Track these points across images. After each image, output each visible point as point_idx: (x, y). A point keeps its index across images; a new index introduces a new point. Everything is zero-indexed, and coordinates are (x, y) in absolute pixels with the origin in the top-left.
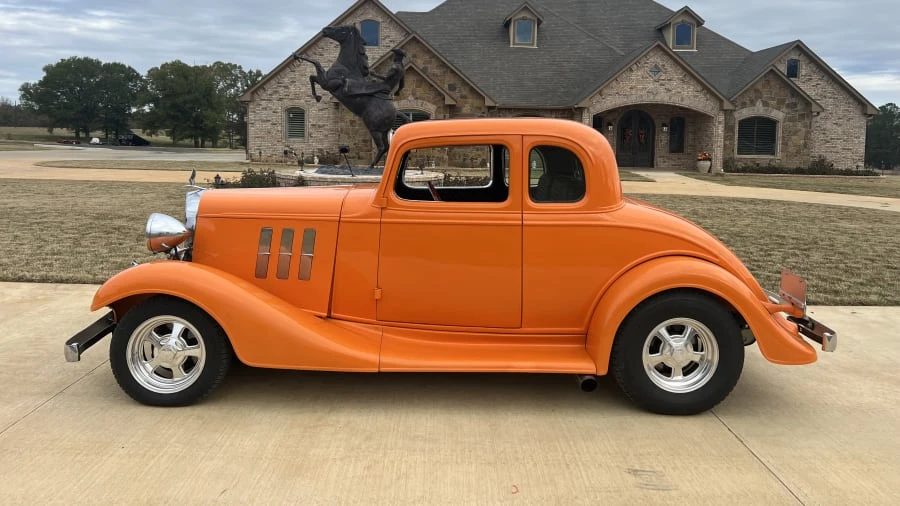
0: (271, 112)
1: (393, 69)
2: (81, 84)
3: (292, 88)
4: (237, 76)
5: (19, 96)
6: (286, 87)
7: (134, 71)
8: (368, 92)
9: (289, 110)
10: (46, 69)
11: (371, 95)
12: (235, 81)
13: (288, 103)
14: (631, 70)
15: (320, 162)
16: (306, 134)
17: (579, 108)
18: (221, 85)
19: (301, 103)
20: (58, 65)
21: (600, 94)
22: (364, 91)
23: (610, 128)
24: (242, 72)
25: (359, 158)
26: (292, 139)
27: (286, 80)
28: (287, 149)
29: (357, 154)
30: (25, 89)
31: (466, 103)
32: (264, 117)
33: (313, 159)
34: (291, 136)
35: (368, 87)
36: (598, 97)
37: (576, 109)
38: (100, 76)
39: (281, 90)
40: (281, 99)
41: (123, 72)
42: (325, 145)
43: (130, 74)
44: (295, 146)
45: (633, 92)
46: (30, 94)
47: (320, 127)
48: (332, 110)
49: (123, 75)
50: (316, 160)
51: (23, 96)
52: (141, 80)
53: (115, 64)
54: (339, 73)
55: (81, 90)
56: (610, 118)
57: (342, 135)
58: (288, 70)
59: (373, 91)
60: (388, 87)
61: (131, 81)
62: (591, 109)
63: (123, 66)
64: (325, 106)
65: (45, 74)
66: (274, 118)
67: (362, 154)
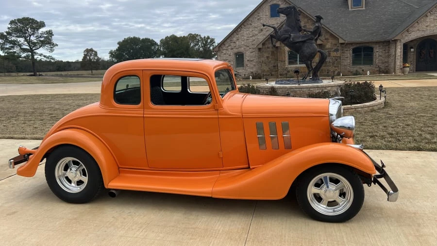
0: (228, 55)
1: (316, 27)
2: (133, 49)
3: (237, 43)
4: (198, 40)
5: (109, 56)
6: (234, 43)
7: (154, 41)
8: (303, 40)
9: (236, 54)
10: (119, 43)
11: (304, 42)
12: (198, 42)
13: (236, 51)
14: (427, 16)
15: (253, 78)
16: (245, 65)
17: (394, 40)
18: (192, 45)
19: (242, 50)
20: (123, 41)
21: (408, 31)
22: (300, 40)
23: (412, 50)
24: (201, 38)
25: (271, 75)
26: (238, 68)
27: (235, 39)
28: (236, 73)
29: (271, 73)
30: (111, 53)
31: (329, 42)
32: (225, 58)
33: (249, 77)
34: (237, 67)
35: (303, 37)
36: (406, 33)
37: (392, 41)
38: (141, 45)
39: (232, 44)
40: (232, 49)
41: (150, 42)
42: (254, 70)
43: (153, 43)
44: (240, 71)
45: (428, 28)
46: (113, 55)
47: (251, 61)
48: (257, 52)
49: (149, 43)
50: (251, 77)
51: (111, 56)
52: (157, 45)
53: (146, 39)
54: (286, 31)
55: (133, 52)
56: (412, 44)
57: (263, 64)
58: (235, 34)
59: (305, 39)
60: (313, 36)
61: (153, 46)
62: (402, 41)
63: (149, 39)
64: (254, 50)
65: (118, 46)
66: (229, 58)
67: (273, 73)
